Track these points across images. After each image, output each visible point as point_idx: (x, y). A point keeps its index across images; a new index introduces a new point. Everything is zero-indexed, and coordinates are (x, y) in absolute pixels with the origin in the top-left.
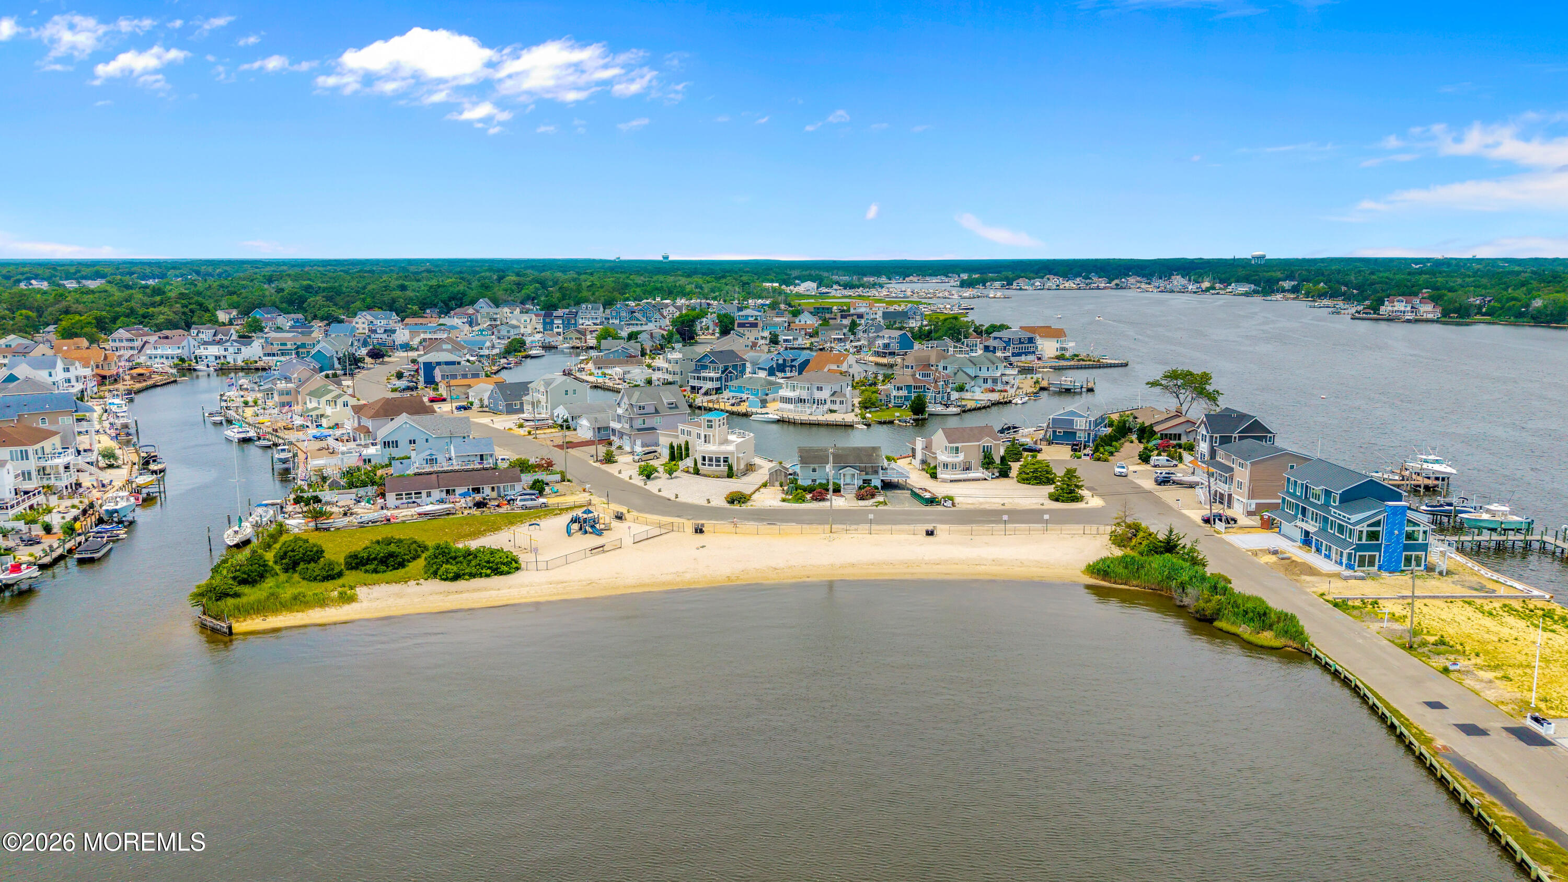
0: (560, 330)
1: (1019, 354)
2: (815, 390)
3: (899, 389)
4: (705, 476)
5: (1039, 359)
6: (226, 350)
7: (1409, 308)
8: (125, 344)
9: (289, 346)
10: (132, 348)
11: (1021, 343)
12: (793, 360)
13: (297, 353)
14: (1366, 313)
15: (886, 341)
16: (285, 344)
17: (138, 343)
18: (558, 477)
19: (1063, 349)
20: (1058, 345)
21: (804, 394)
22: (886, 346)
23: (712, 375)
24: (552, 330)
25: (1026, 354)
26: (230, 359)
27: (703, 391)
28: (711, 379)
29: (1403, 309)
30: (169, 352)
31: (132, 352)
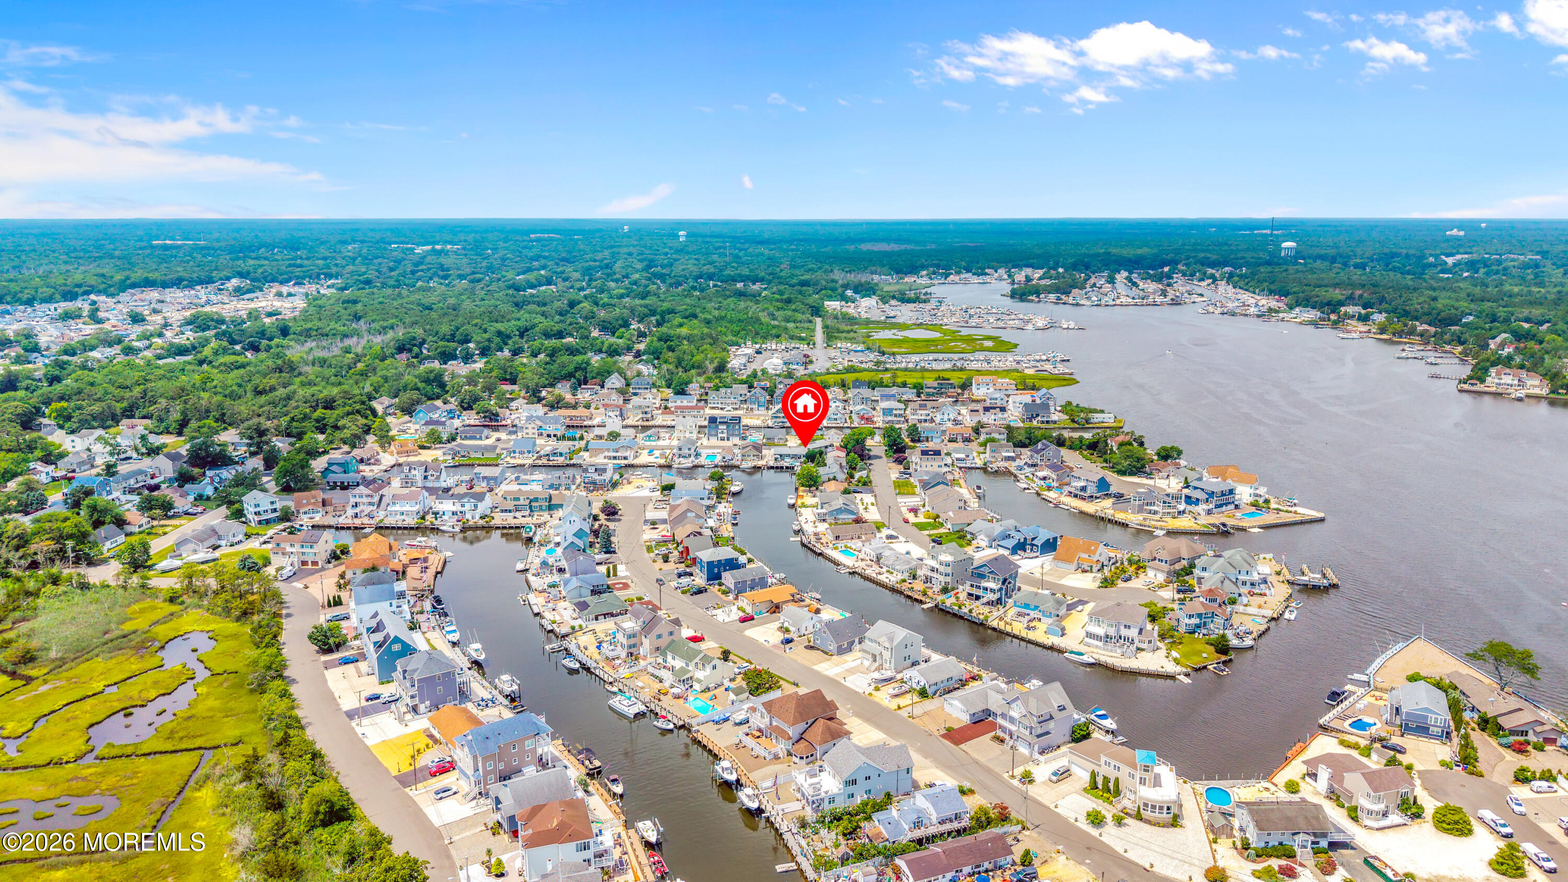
1: (1221, 506)
2: (1122, 628)
3: (1191, 616)
4: (1148, 822)
5: (1237, 507)
6: (463, 506)
7: (1516, 382)
8: (365, 500)
9: (522, 502)
10: (370, 504)
11: (1223, 495)
12: (1033, 539)
13: (530, 507)
14: (1472, 384)
15: (1082, 484)
16: (518, 499)
17: (376, 499)
18: (1019, 827)
19: (1257, 495)
20: (1252, 491)
21: (1112, 632)
22: (1083, 489)
23: (991, 585)
24: (716, 435)
25: (1226, 504)
26: (468, 516)
27: (985, 600)
28: (992, 591)
29: (1510, 382)
30: (407, 508)
31: (372, 508)
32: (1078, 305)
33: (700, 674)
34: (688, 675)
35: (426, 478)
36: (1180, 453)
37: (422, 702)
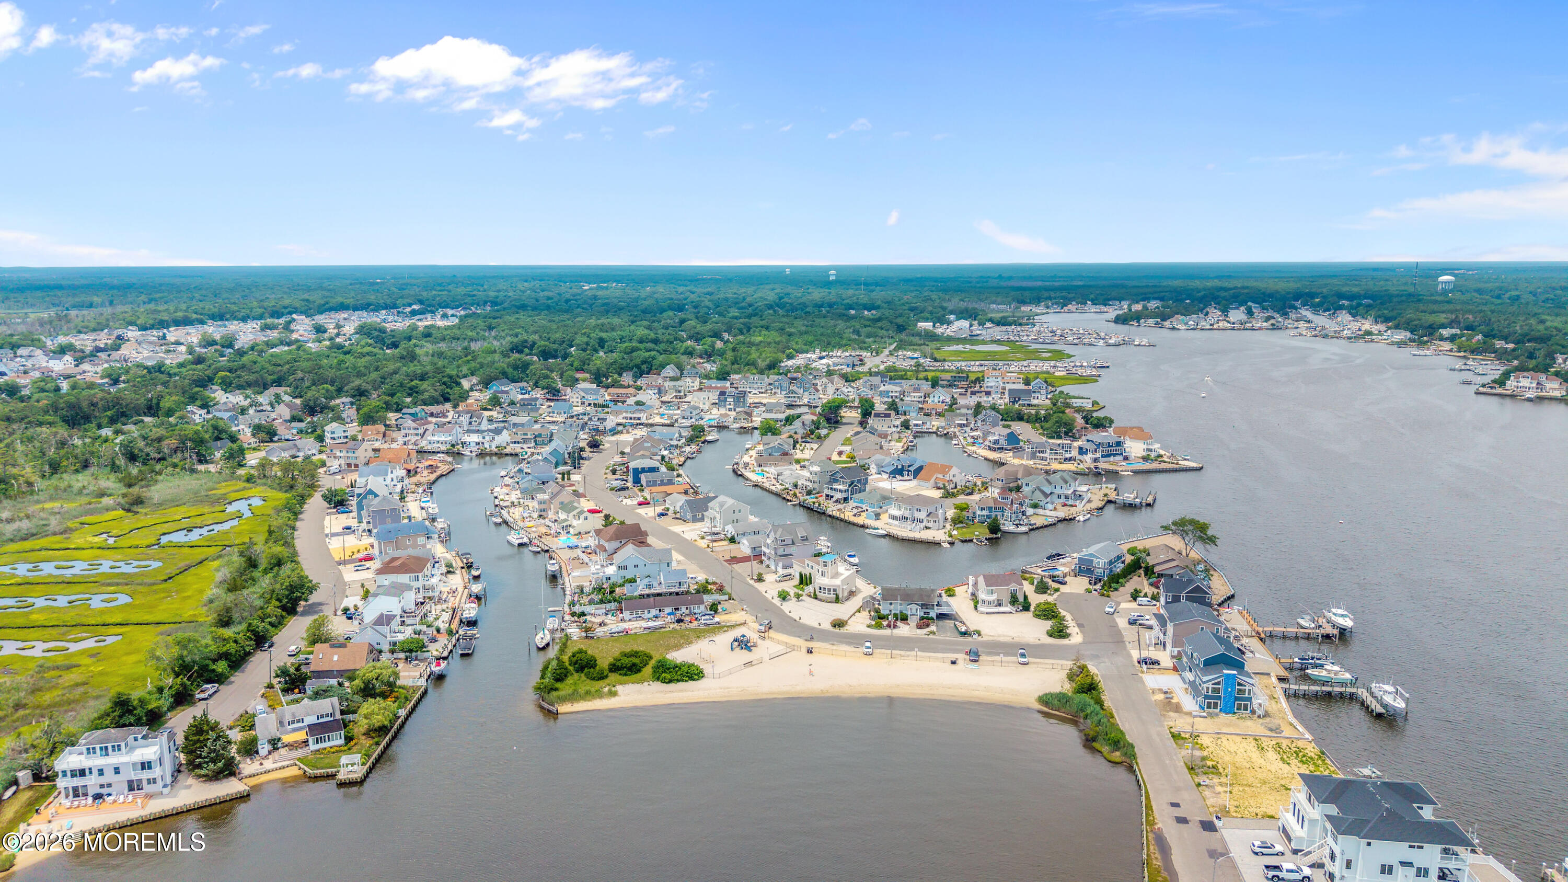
0: (732, 407)
1: (1108, 456)
2: (915, 511)
3: (983, 509)
4: (821, 600)
5: (1126, 458)
6: (484, 438)
7: (1534, 385)
8: (412, 431)
9: (529, 436)
10: (417, 435)
11: (1109, 446)
12: (909, 466)
13: (535, 441)
14: (1492, 388)
15: (996, 438)
16: (526, 434)
17: (421, 431)
18: (726, 597)
19: (1150, 450)
20: (1145, 447)
21: (907, 514)
22: (997, 442)
23: (841, 487)
24: (725, 406)
25: (1114, 455)
26: (487, 445)
27: (834, 499)
28: (841, 491)
29: (1528, 385)
30: (443, 438)
31: (417, 438)
32: (1174, 329)
33: (575, 523)
34: (567, 523)
35: (470, 423)
36: (1111, 422)
37: (375, 527)
